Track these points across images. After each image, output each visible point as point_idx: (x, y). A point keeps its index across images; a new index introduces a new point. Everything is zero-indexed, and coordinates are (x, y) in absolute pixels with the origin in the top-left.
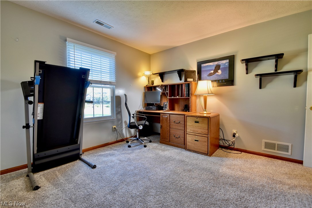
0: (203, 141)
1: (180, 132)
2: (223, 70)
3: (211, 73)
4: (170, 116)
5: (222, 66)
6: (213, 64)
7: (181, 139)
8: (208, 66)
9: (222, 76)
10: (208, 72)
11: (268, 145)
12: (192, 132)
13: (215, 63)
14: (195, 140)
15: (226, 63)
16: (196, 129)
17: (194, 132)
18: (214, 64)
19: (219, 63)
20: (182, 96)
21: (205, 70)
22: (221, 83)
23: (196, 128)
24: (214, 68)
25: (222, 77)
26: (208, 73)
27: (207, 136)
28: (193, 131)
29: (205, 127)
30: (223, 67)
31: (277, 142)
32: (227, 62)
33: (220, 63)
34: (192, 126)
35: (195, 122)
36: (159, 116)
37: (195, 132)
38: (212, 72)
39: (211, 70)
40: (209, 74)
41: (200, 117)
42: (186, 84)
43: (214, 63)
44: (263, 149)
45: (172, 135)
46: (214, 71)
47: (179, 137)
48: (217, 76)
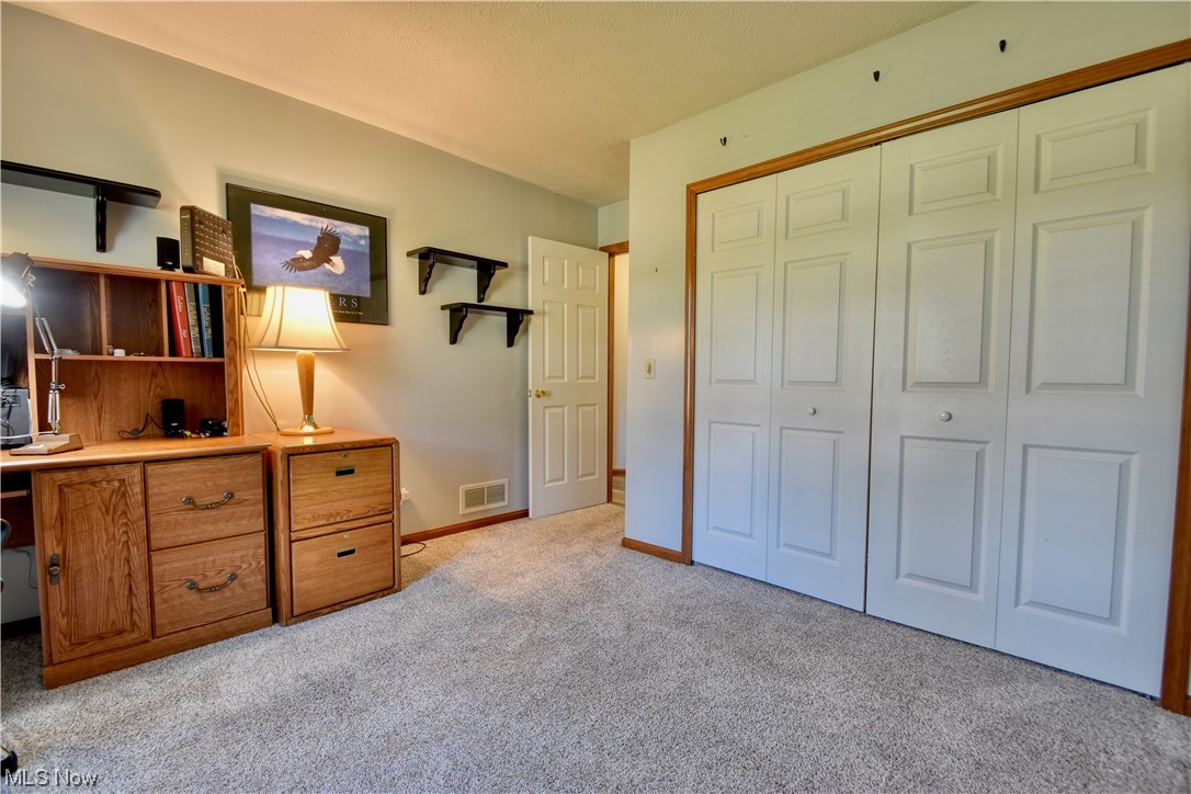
0: (374, 545)
1: (233, 551)
2: (351, 259)
3: (303, 258)
4: (144, 472)
5: (347, 242)
6: (307, 223)
7: (244, 586)
8: (283, 221)
9: (348, 283)
10: (285, 251)
11: (474, 498)
12: (324, 522)
13: (317, 222)
14: (340, 555)
15: (361, 237)
16: (341, 506)
17: (332, 521)
18: (314, 224)
19: (336, 226)
20: (174, 351)
21: (269, 233)
22: (343, 308)
23: (344, 499)
24: (314, 241)
25: (349, 288)
26: (289, 255)
27: (389, 517)
28: (330, 515)
29: (382, 485)
30: (351, 248)
31: (485, 484)
32: (362, 233)
33: (338, 231)
34: (320, 493)
35: (339, 473)
36: (23, 493)
37: (338, 519)
38: (307, 254)
39: (305, 246)
40: (292, 260)
41: (358, 445)
42: (196, 285)
43: (312, 220)
44: (463, 513)
45: (175, 584)
46: (314, 252)
47: (233, 577)
48: (327, 279)
